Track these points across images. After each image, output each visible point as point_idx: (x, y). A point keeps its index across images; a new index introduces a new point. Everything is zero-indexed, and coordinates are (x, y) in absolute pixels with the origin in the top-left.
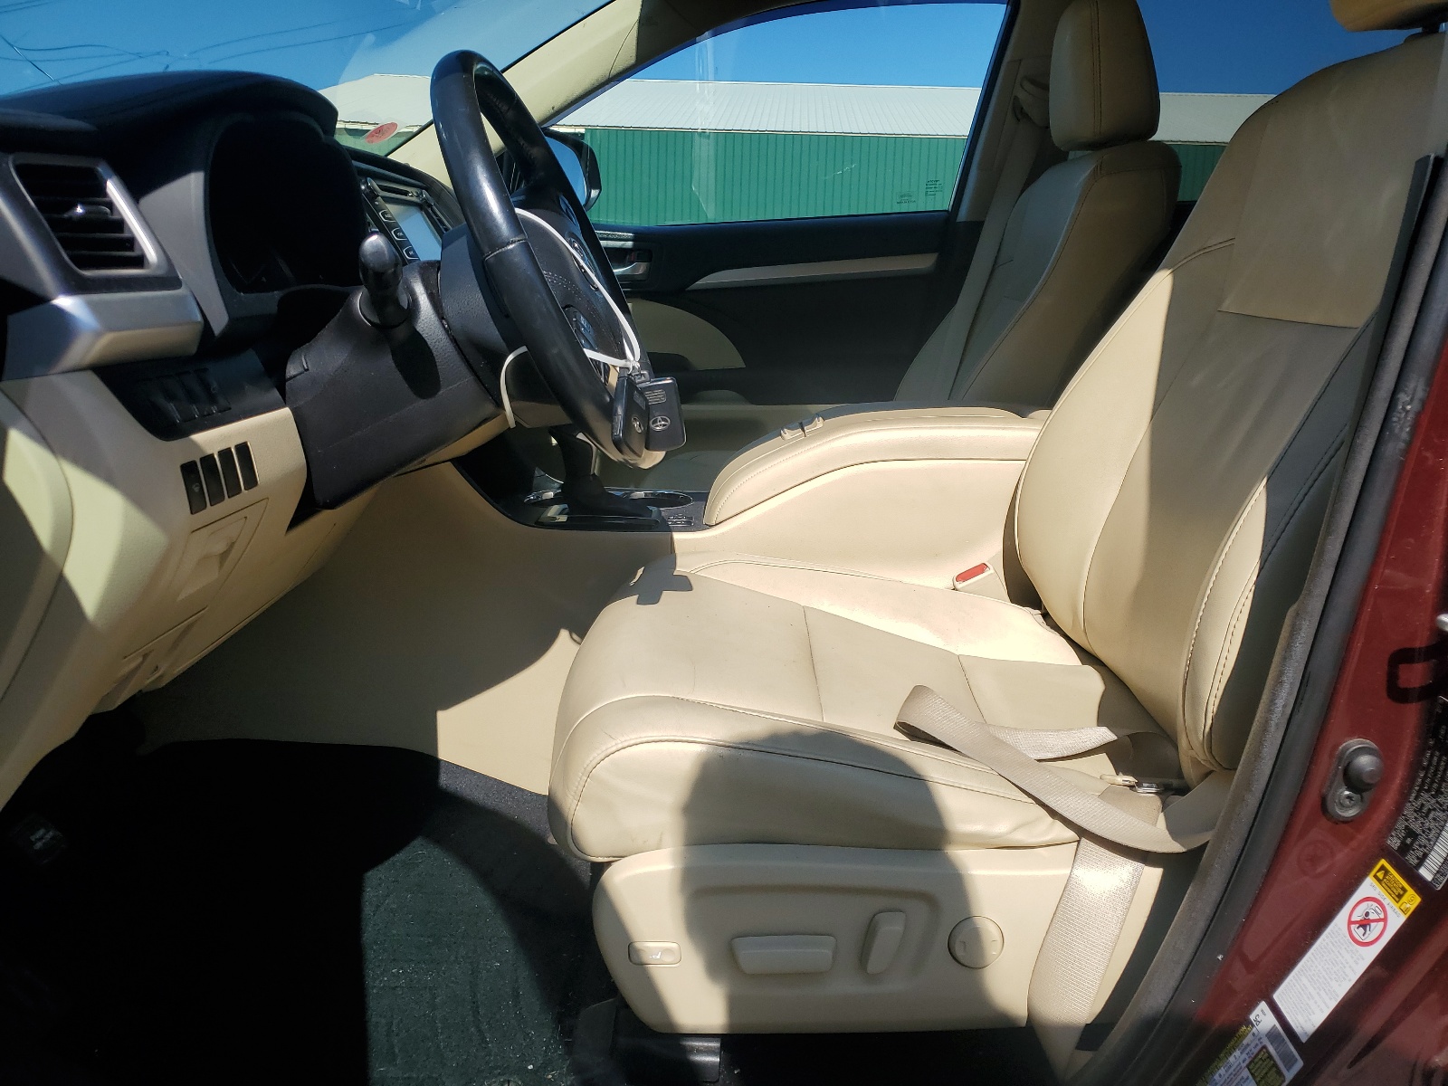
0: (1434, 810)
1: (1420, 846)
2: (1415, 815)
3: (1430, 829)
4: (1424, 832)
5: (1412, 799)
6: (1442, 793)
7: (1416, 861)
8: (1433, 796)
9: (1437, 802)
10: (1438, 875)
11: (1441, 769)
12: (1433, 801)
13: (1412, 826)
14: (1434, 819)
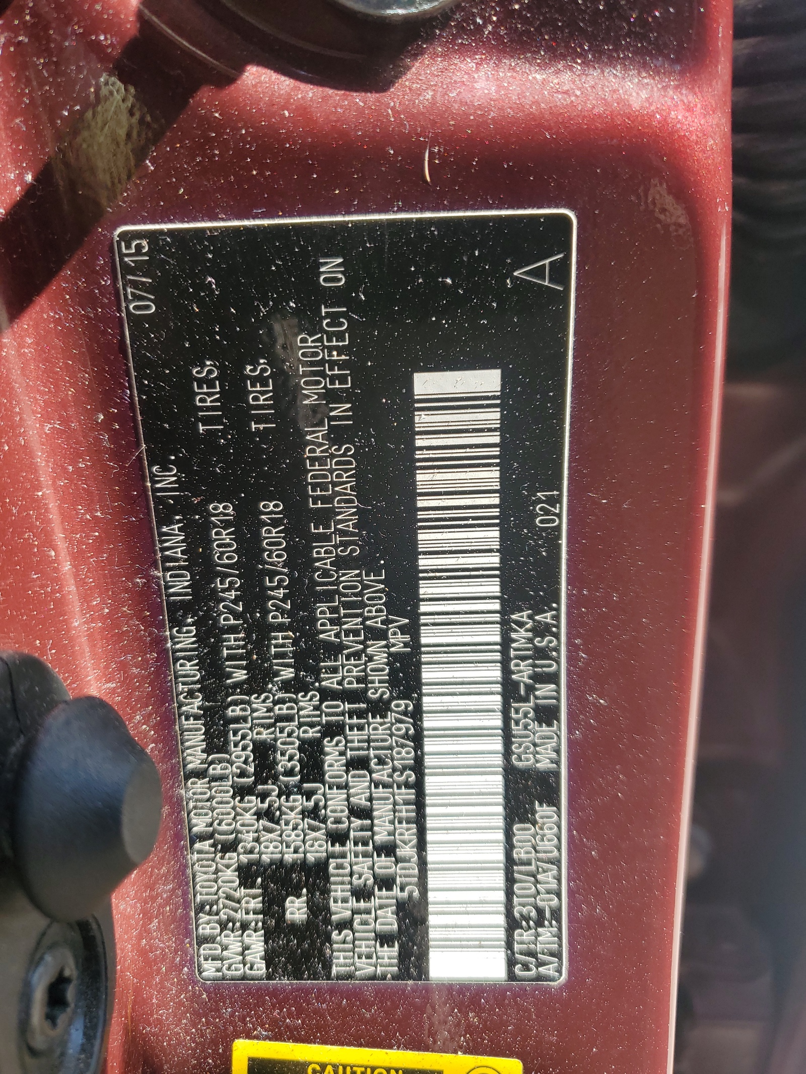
0: (333, 730)
1: (362, 894)
2: (253, 802)
3: (364, 813)
4: (338, 837)
5: (195, 758)
6: (334, 650)
7: (389, 954)
8: (296, 686)
9: (326, 694)
10: (523, 936)
11: (276, 558)
12: (307, 704)
13: (269, 852)
14: (359, 764)
